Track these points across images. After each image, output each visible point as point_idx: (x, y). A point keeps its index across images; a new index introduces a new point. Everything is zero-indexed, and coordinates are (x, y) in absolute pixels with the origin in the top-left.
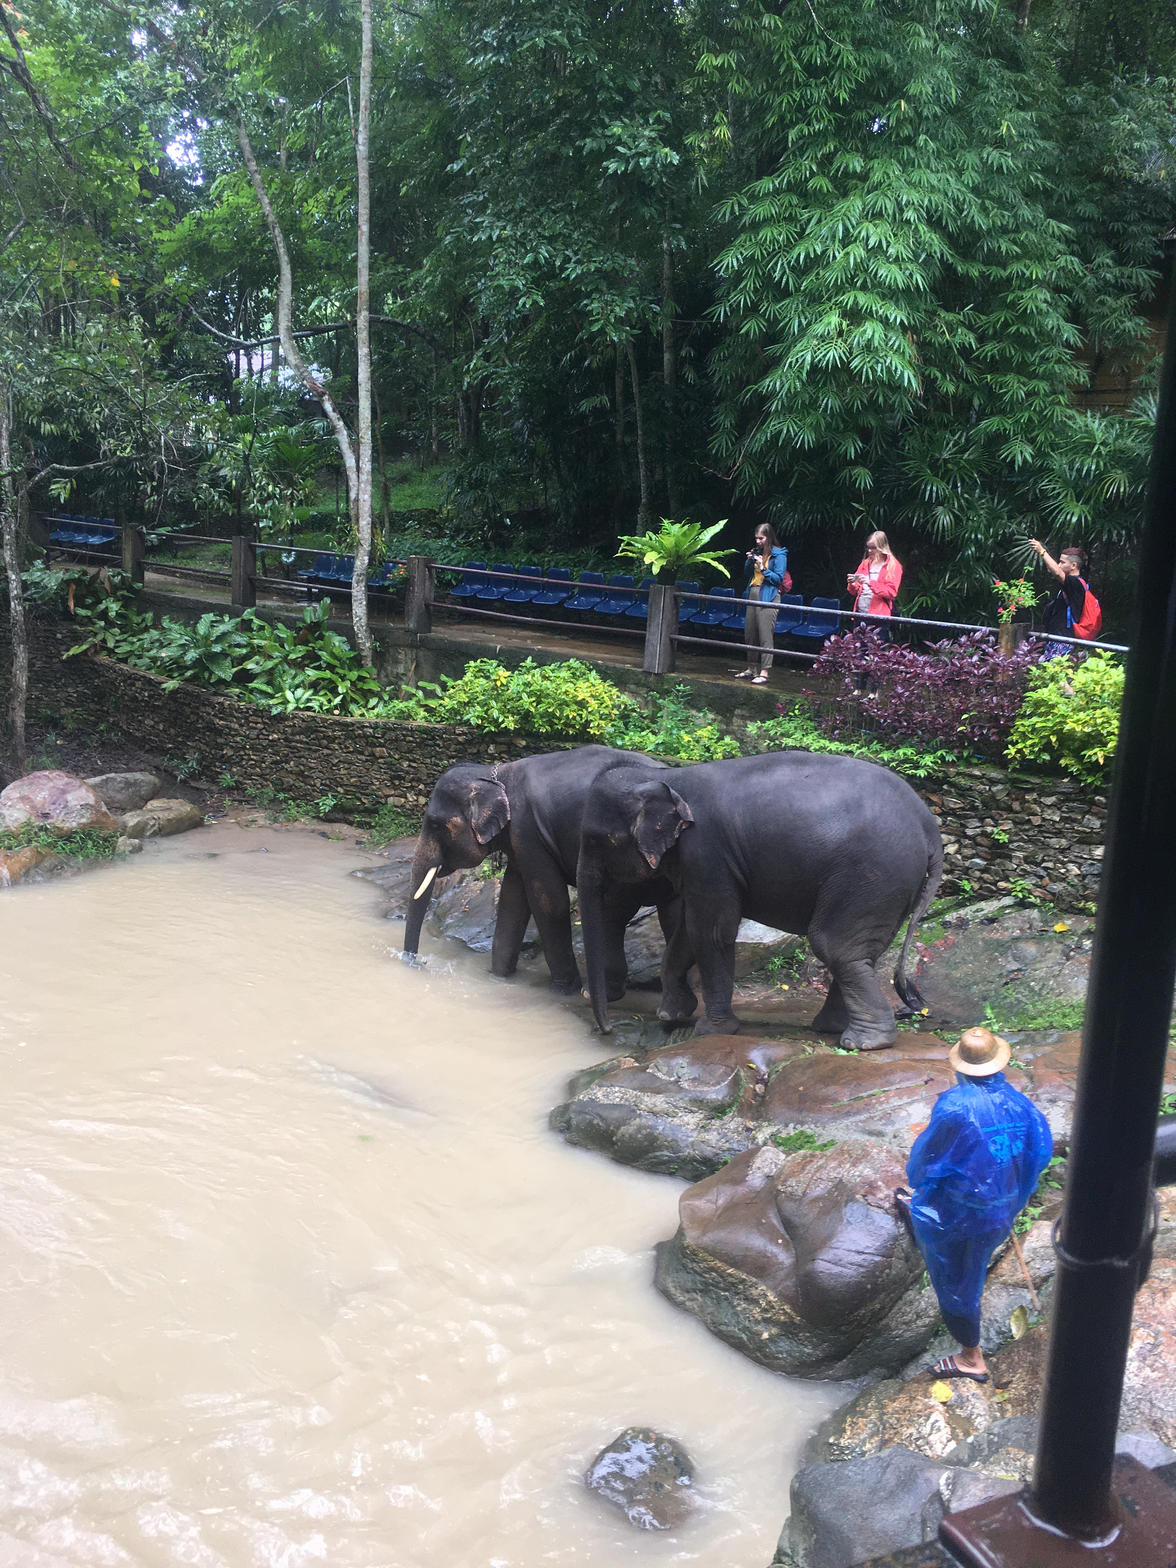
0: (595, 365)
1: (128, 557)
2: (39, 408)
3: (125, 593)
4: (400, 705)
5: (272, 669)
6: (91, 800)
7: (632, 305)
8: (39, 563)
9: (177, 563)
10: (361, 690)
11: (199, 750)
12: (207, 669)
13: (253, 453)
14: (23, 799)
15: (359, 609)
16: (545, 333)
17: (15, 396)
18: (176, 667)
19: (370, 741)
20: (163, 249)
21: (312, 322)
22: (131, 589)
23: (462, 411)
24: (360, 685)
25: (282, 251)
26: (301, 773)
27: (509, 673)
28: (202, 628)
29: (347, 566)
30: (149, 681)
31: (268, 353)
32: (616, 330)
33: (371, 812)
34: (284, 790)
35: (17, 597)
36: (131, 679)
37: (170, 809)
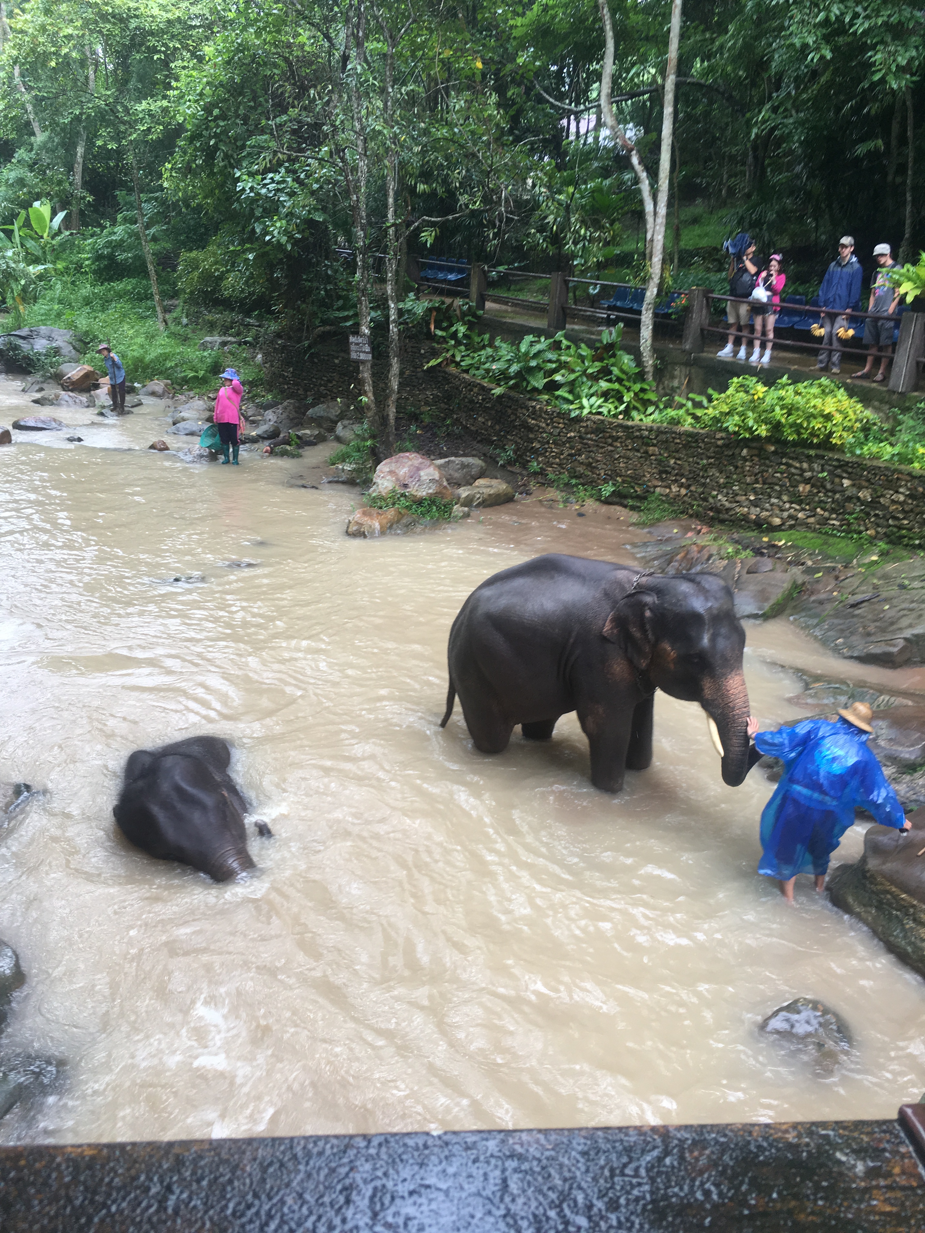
0: (873, 112)
1: (474, 290)
2: (417, 172)
3: (470, 318)
4: (672, 413)
5: (574, 380)
6: (437, 476)
7: (914, 53)
8: (412, 295)
9: (509, 295)
10: (642, 399)
11: (516, 442)
12: (525, 379)
13: (573, 203)
14: (391, 472)
15: (646, 332)
16: (830, 84)
17: (400, 163)
18: (503, 377)
19: (645, 441)
20: (515, 33)
21: (631, 88)
22: (474, 315)
23: (750, 159)
24: (641, 395)
25: (608, 27)
26: (590, 464)
27: (766, 389)
28: (523, 348)
29: (640, 296)
30: (483, 388)
31: (593, 117)
32: (896, 78)
33: (642, 498)
34: (576, 477)
35: (394, 321)
36: (470, 385)
37: (491, 486)
